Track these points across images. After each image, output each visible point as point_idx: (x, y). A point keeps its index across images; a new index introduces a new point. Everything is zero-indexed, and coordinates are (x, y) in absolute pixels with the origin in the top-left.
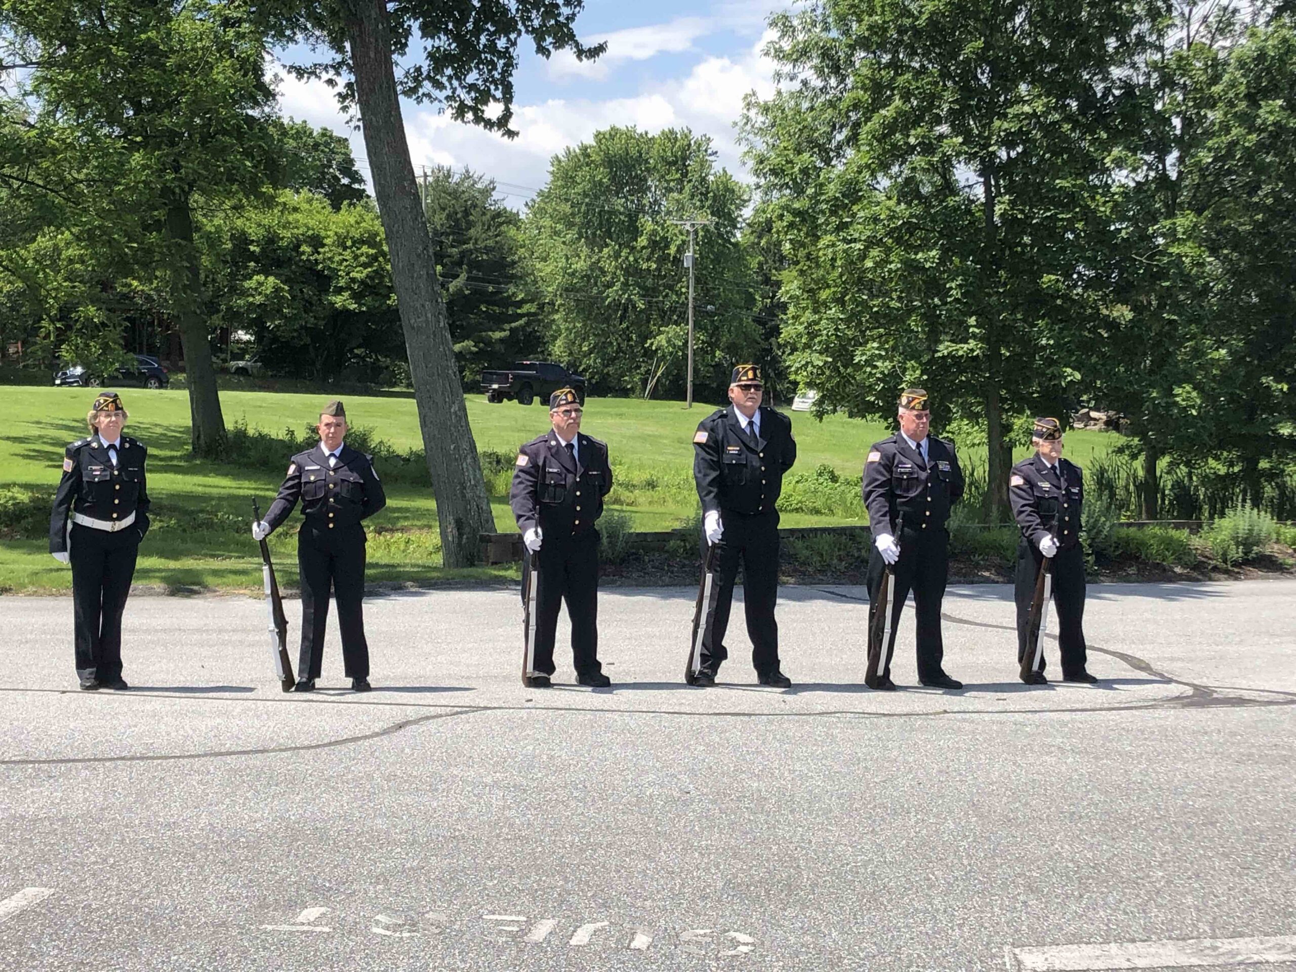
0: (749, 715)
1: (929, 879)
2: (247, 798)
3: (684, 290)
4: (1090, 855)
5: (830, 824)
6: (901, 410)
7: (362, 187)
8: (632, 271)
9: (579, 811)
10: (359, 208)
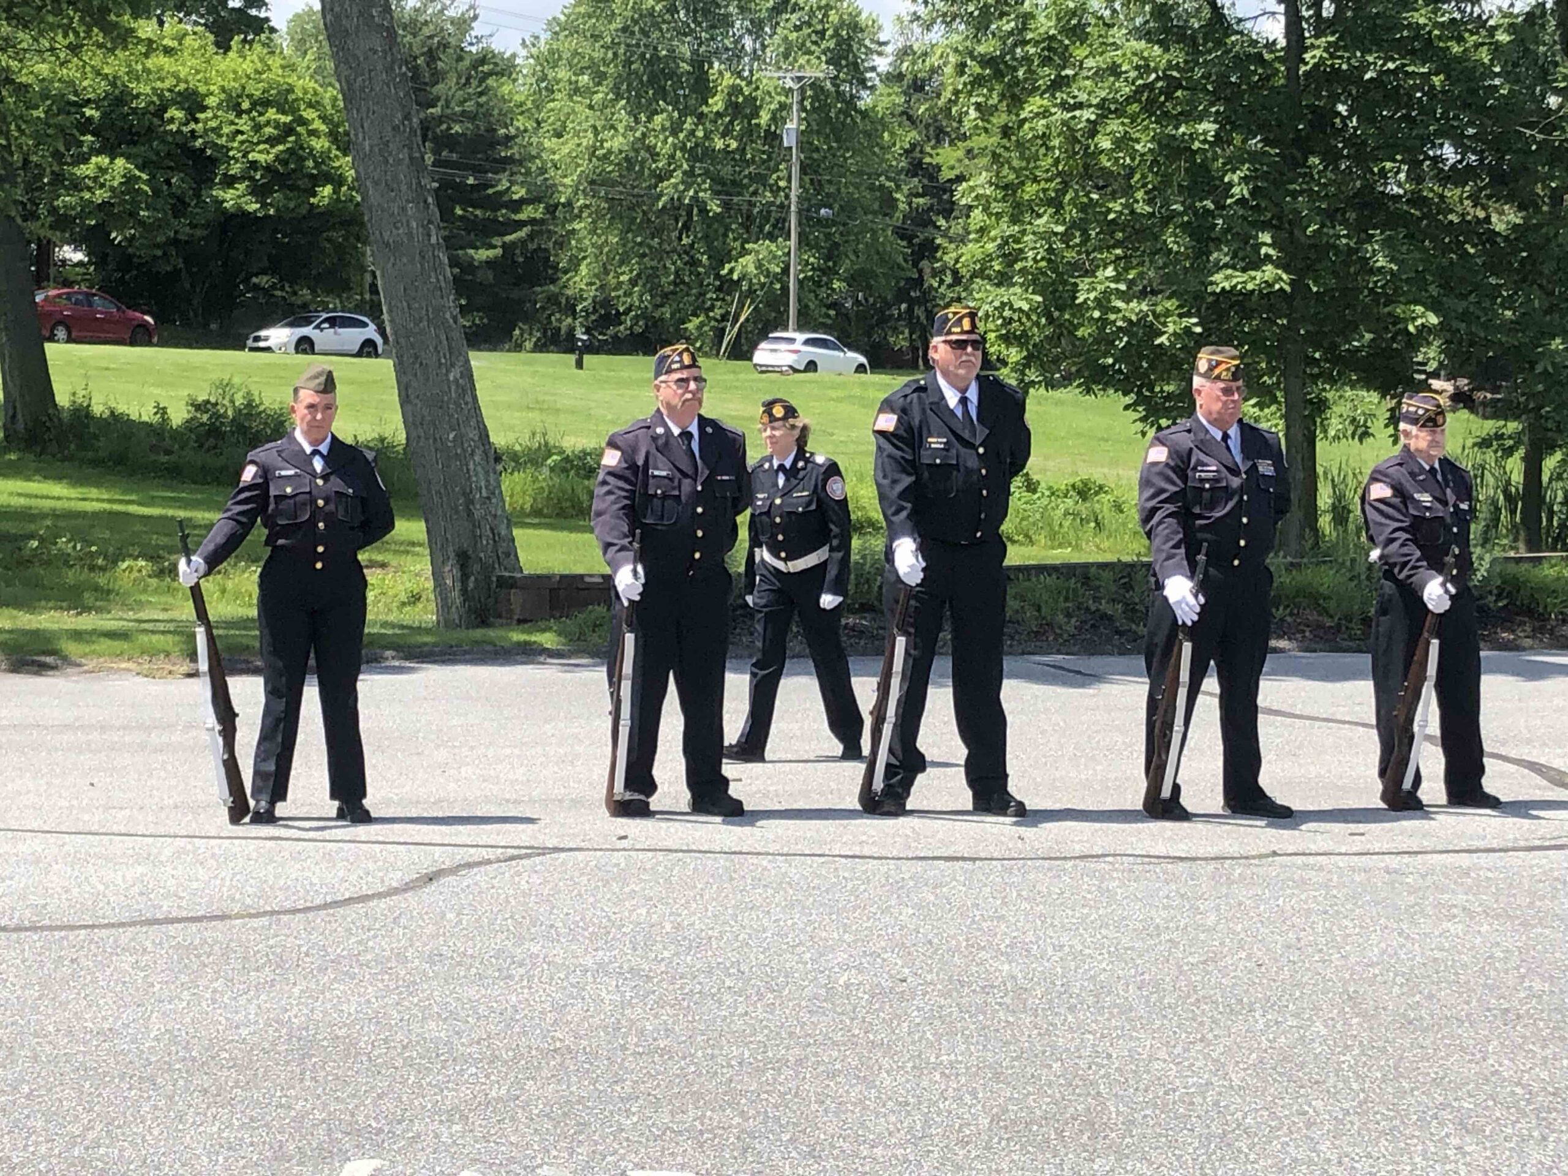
0: (974, 860)
1: (1305, 1113)
2: (215, 991)
3: (782, 184)
4: (1544, 1075)
5: (1134, 1029)
6: (1197, 381)
7: (263, 15)
8: (699, 153)
9: (740, 1010)
10: (257, 47)
